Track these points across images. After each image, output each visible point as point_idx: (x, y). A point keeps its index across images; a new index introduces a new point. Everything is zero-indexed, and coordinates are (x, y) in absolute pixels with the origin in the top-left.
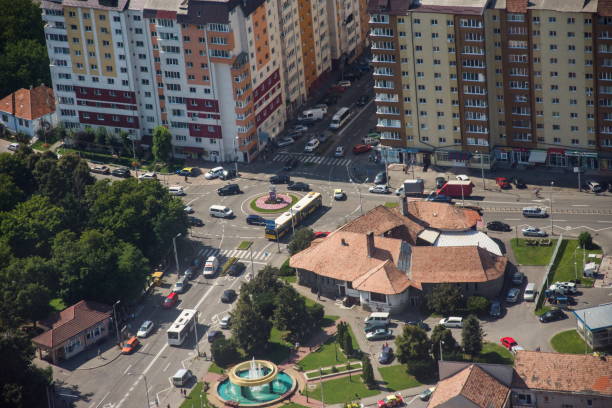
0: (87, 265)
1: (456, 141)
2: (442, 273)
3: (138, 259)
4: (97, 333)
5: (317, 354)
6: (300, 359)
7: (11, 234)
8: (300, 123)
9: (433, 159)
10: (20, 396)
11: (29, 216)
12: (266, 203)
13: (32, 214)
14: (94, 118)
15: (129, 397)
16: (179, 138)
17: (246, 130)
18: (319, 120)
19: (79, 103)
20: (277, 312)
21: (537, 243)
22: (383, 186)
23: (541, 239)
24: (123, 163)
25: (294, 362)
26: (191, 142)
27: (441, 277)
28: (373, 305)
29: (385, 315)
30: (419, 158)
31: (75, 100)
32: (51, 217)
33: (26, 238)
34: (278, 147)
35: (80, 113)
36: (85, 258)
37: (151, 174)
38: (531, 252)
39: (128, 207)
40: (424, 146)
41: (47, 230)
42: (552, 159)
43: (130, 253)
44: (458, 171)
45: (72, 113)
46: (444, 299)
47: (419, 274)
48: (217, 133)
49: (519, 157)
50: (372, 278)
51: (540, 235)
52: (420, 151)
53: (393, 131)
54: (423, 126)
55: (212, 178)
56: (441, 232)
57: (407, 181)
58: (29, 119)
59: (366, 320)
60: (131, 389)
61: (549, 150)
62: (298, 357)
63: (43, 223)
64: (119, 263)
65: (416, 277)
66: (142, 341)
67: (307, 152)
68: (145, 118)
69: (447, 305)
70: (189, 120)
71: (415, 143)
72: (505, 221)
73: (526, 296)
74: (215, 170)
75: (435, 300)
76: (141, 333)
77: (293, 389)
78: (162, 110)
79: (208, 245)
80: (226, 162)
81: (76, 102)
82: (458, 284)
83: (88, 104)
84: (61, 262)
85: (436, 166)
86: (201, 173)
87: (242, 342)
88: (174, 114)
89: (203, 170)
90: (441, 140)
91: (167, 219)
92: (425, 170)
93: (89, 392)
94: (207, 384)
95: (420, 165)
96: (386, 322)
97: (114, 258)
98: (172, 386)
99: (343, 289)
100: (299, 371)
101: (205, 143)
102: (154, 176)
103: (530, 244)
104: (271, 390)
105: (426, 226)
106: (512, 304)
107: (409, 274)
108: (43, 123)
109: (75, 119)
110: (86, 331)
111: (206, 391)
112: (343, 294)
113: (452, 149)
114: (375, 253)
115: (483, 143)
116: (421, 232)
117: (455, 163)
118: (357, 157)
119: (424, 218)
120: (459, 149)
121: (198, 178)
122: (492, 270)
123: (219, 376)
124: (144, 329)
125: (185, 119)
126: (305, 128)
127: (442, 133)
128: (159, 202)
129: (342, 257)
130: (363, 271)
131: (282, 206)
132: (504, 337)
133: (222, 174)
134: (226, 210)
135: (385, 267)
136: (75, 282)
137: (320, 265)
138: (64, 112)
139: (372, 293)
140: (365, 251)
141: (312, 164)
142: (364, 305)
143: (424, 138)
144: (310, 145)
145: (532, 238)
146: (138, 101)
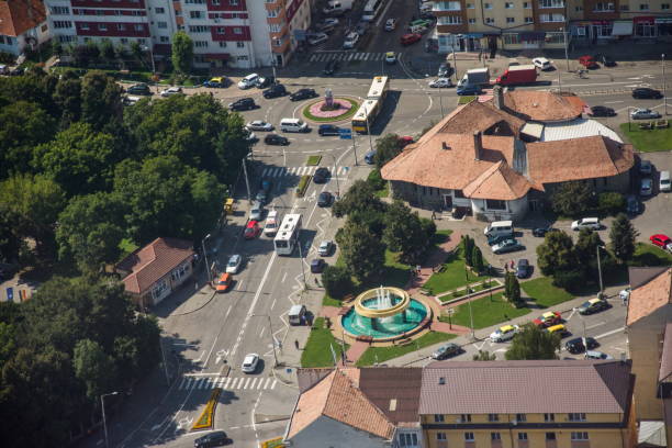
0: (160, 197)
1: (526, 19)
2: (565, 170)
3: (213, 186)
4: (182, 273)
5: (442, 275)
6: (424, 282)
7: (58, 168)
8: (329, 15)
9: (500, 43)
10: (135, 350)
11: (75, 147)
12: (322, 110)
13: (77, 144)
14: (94, 29)
15: (243, 341)
16: (199, 44)
17: (279, 28)
18: (347, 10)
19: (75, 12)
20: (388, 232)
21: (653, 127)
22: (446, 80)
23: (656, 121)
24: (134, 78)
25: (418, 286)
26: (214, 47)
27: (564, 174)
28: (489, 214)
29: (509, 223)
30: (484, 43)
31: (71, 9)
32: (100, 145)
33: (75, 173)
34: (311, 45)
35: (77, 23)
36: (158, 189)
37: (175, 88)
38: (649, 137)
39: (180, 127)
40: (488, 29)
41: (98, 161)
42: (639, 30)
43: (205, 181)
44: (531, 54)
45: (67, 24)
46: (572, 198)
47: (538, 174)
48: (245, 35)
49: (600, 30)
50: (487, 183)
51: (652, 117)
52: (485, 35)
53: (451, 15)
54: (487, 6)
55: (247, 88)
56: (545, 124)
57: (470, 71)
58: (13, 35)
59: (486, 231)
60: (242, 332)
61: (635, 20)
62: (421, 279)
63: (92, 153)
64: (193, 191)
65: (535, 177)
66: (234, 278)
67: (348, 48)
68: (156, 24)
69: (576, 205)
70: (211, 23)
71: (479, 26)
72: (607, 104)
73: (662, 187)
74: (249, 77)
75: (562, 201)
76: (230, 269)
77: (429, 316)
78: (177, 13)
79: (269, 163)
80: (257, 67)
81: (71, 12)
82: (585, 181)
83: (86, 12)
84: (129, 196)
85: (504, 50)
86: (231, 83)
87: (357, 268)
88: (192, 17)
89: (232, 79)
90: (508, 20)
91: (230, 137)
92: (493, 57)
93: (194, 340)
94: (328, 319)
95: (486, 51)
96: (510, 231)
97: (187, 187)
98: (288, 325)
99: (449, 199)
100: (428, 295)
101: (231, 47)
102: (180, 90)
103: (645, 127)
104: (405, 320)
105: (528, 119)
106: (648, 197)
107: (527, 175)
108: (28, 40)
109: (72, 31)
110: (171, 271)
111: (329, 327)
112: (450, 206)
113: (522, 29)
114: (485, 155)
115: (560, 18)
116: (523, 126)
117: (526, 46)
118: (407, 49)
119: (523, 110)
120: (531, 28)
121: (231, 88)
122: (622, 160)
123: (339, 310)
124: (233, 264)
125: (206, 21)
126: (336, 21)
127: (511, 12)
128: (216, 118)
129: (446, 164)
130: (473, 177)
131: (340, 112)
132: (653, 234)
133: (258, 82)
134: (300, 123)
135: (500, 169)
136: (149, 217)
137: (420, 174)
138: (58, 25)
139: (488, 200)
140: (472, 153)
141: (358, 62)
142: (478, 215)
143: (489, 20)
144: (349, 40)
145: (646, 121)
146: (147, 6)
